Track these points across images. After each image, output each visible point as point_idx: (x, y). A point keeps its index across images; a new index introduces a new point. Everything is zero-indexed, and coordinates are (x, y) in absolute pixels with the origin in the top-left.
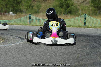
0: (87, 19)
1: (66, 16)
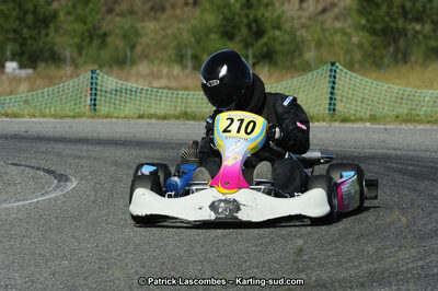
0: (341, 83)
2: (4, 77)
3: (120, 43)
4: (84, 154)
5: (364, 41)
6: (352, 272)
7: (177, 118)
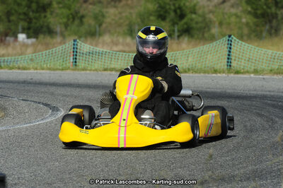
0: (235, 48)
1: (176, 41)
2: (17, 44)
3: (92, 22)
4: (69, 93)
5: (250, 21)
6: (242, 171)
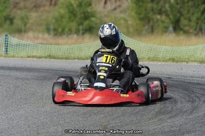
7: (46, 57)
